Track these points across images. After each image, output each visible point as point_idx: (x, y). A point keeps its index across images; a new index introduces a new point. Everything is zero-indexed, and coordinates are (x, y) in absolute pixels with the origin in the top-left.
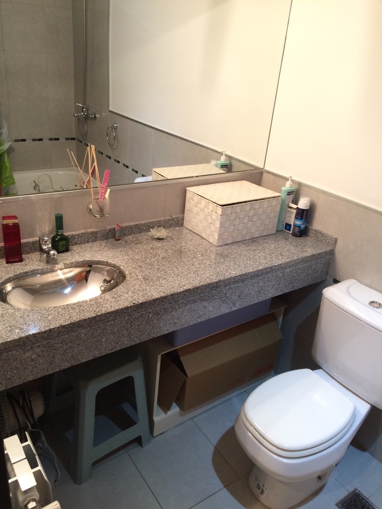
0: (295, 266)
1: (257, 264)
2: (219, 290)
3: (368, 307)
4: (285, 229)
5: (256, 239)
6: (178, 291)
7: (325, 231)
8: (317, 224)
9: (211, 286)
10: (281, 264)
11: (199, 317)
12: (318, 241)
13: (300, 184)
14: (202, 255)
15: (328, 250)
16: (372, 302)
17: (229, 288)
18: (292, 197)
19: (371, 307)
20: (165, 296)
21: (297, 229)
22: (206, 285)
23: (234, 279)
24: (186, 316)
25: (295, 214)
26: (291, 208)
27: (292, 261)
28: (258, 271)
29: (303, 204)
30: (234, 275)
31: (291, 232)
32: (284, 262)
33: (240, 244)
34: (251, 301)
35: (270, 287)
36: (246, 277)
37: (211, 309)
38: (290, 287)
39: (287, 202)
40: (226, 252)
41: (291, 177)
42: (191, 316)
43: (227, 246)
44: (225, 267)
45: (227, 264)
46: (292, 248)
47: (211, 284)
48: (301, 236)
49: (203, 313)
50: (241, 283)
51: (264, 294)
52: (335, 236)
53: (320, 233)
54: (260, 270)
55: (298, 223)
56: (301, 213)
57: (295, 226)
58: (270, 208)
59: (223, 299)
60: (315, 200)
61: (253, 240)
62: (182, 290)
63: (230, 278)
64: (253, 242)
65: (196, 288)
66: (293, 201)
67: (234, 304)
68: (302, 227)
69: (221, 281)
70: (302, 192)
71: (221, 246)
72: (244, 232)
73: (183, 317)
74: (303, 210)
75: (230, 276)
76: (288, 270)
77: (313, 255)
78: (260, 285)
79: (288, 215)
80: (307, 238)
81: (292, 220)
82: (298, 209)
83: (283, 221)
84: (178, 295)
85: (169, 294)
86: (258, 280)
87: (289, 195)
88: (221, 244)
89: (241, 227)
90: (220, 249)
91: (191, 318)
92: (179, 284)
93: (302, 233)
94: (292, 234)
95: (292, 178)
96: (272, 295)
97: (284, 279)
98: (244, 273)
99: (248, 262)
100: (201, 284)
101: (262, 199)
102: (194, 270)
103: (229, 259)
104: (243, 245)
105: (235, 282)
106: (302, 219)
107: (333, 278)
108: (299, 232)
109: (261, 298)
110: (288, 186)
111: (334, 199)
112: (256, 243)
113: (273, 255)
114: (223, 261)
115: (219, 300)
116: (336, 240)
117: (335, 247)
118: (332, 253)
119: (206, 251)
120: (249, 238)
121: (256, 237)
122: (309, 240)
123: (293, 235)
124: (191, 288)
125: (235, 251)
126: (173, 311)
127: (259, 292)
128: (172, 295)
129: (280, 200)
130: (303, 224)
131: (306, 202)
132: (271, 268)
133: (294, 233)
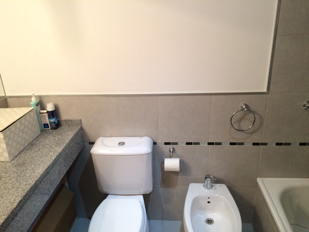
0: (69, 146)
1: (49, 157)
2: (38, 188)
3: (119, 147)
4: (45, 128)
5: (32, 143)
6: (14, 207)
7: (71, 118)
8: (64, 116)
9: (33, 188)
10: (63, 149)
11: (34, 215)
12: (70, 126)
13: (40, 97)
14: (5, 173)
15: (79, 128)
16: (119, 143)
17: (43, 183)
18: (39, 106)
19: (120, 146)
20: (8, 217)
21: (53, 125)
22: (30, 190)
23: (43, 175)
24: (26, 220)
25: (47, 116)
26: (42, 113)
27: (67, 144)
28: (54, 161)
29: (50, 107)
30: (42, 172)
31: (50, 128)
32: (63, 147)
33: (25, 151)
34: (57, 183)
35: (63, 166)
36: (49, 169)
37: (39, 204)
38: (72, 160)
39: (38, 111)
40: (21, 161)
41: (33, 94)
42: (29, 218)
43: (17, 158)
44: (31, 171)
45: (30, 168)
46: (59, 137)
47: (32, 187)
48: (57, 128)
49: (35, 210)
50: (48, 175)
51: (62, 173)
52: (79, 119)
53: (69, 121)
54: (55, 160)
55: (52, 120)
56: (52, 114)
57: (50, 123)
58: (31, 119)
59: (43, 192)
60: (56, 103)
61: (31, 145)
62: (16, 204)
63: (41, 175)
64: (32, 145)
65: (24, 196)
66: (41, 109)
67: (49, 191)
68: (56, 122)
69: (37, 181)
70: (44, 101)
71: (13, 159)
72: (23, 143)
73: (25, 222)
74: (52, 112)
75: (40, 174)
76: (67, 151)
77: (75, 135)
78: (58, 169)
79: (42, 119)
80: (61, 127)
81: (47, 120)
82: (48, 112)
83: (41, 124)
84: (15, 210)
85: (9, 213)
86: (55, 166)
87: (38, 105)
88: (12, 158)
89: (19, 140)
90: (15, 162)
91: (30, 220)
92: (10, 202)
93: (57, 125)
94: (51, 128)
95: (35, 94)
96: (65, 171)
97: (68, 157)
98: (47, 167)
99: (42, 159)
100: (26, 191)
101: (24, 116)
102: (10, 185)
103: (28, 165)
104: (27, 151)
105: (45, 177)
106: (54, 117)
107: (88, 142)
108: (56, 126)
109: (62, 176)
110: (34, 101)
111: (68, 98)
112: (34, 146)
113: (53, 146)
114: (25, 168)
115: (40, 195)
116: (81, 120)
117: (82, 124)
118: (82, 129)
119: (5, 168)
120: (27, 145)
121: (31, 141)
122: (64, 128)
123: (53, 129)
124: (21, 198)
125: (26, 157)
126: (17, 223)
127: (59, 173)
128: (12, 213)
129: (35, 111)
130: (56, 120)
131: (52, 106)
132: (59, 155)
133: (53, 128)
